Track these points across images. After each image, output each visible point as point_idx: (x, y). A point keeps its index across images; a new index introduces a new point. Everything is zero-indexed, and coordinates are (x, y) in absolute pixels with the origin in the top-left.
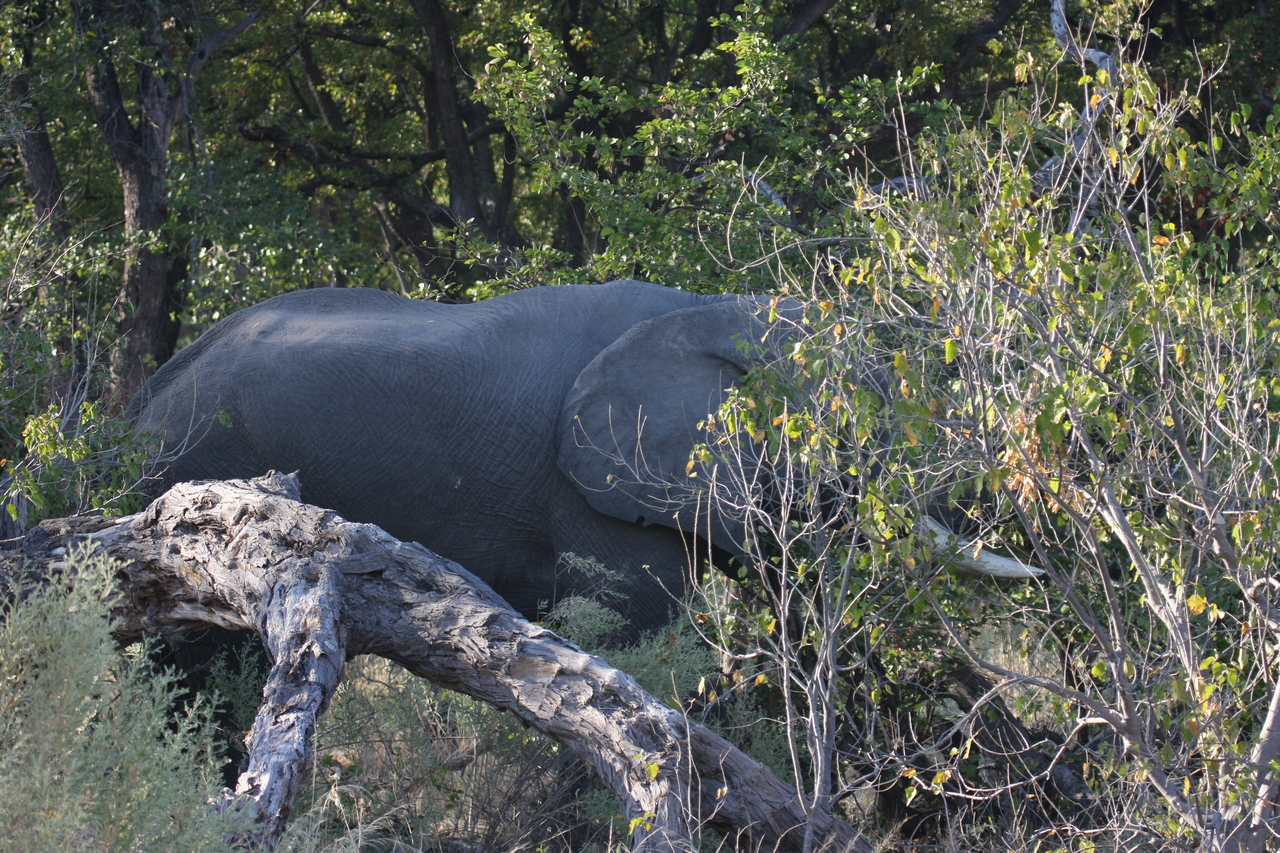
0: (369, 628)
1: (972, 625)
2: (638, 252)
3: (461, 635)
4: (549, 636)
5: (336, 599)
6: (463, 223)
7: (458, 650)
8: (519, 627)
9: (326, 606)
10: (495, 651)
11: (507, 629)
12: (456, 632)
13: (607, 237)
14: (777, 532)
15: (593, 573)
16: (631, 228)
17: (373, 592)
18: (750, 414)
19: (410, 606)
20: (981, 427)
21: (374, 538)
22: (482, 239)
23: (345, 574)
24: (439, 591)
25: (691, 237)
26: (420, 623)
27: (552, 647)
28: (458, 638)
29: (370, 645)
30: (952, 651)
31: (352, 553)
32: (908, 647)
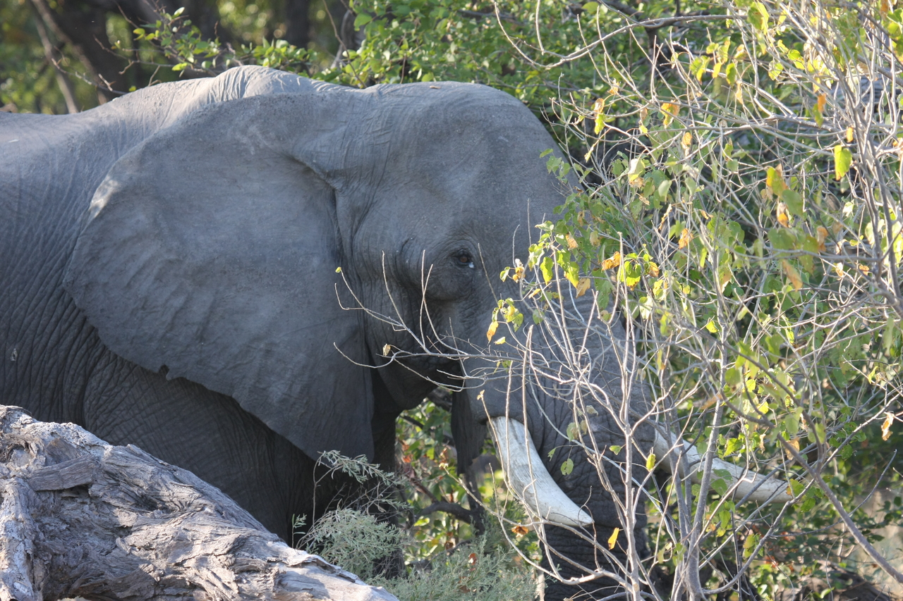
0: (73, 563)
1: (872, 527)
2: (406, 45)
3: (198, 567)
4: (317, 563)
5: (27, 525)
6: (168, 16)
7: (194, 586)
8: (276, 553)
9: (15, 535)
10: (244, 586)
11: (259, 556)
12: (191, 563)
13: (362, 27)
14: (617, 413)
15: (364, 478)
16: (395, 13)
17: (76, 514)
18: (570, 257)
19: (127, 531)
20: (887, 262)
21: (75, 442)
22: (195, 36)
23: (38, 492)
24: (166, 509)
25: (473, 22)
26: (142, 552)
27: (321, 577)
28: (193, 571)
29: (76, 586)
30: (844, 564)
31: (46, 463)
32: (786, 559)
